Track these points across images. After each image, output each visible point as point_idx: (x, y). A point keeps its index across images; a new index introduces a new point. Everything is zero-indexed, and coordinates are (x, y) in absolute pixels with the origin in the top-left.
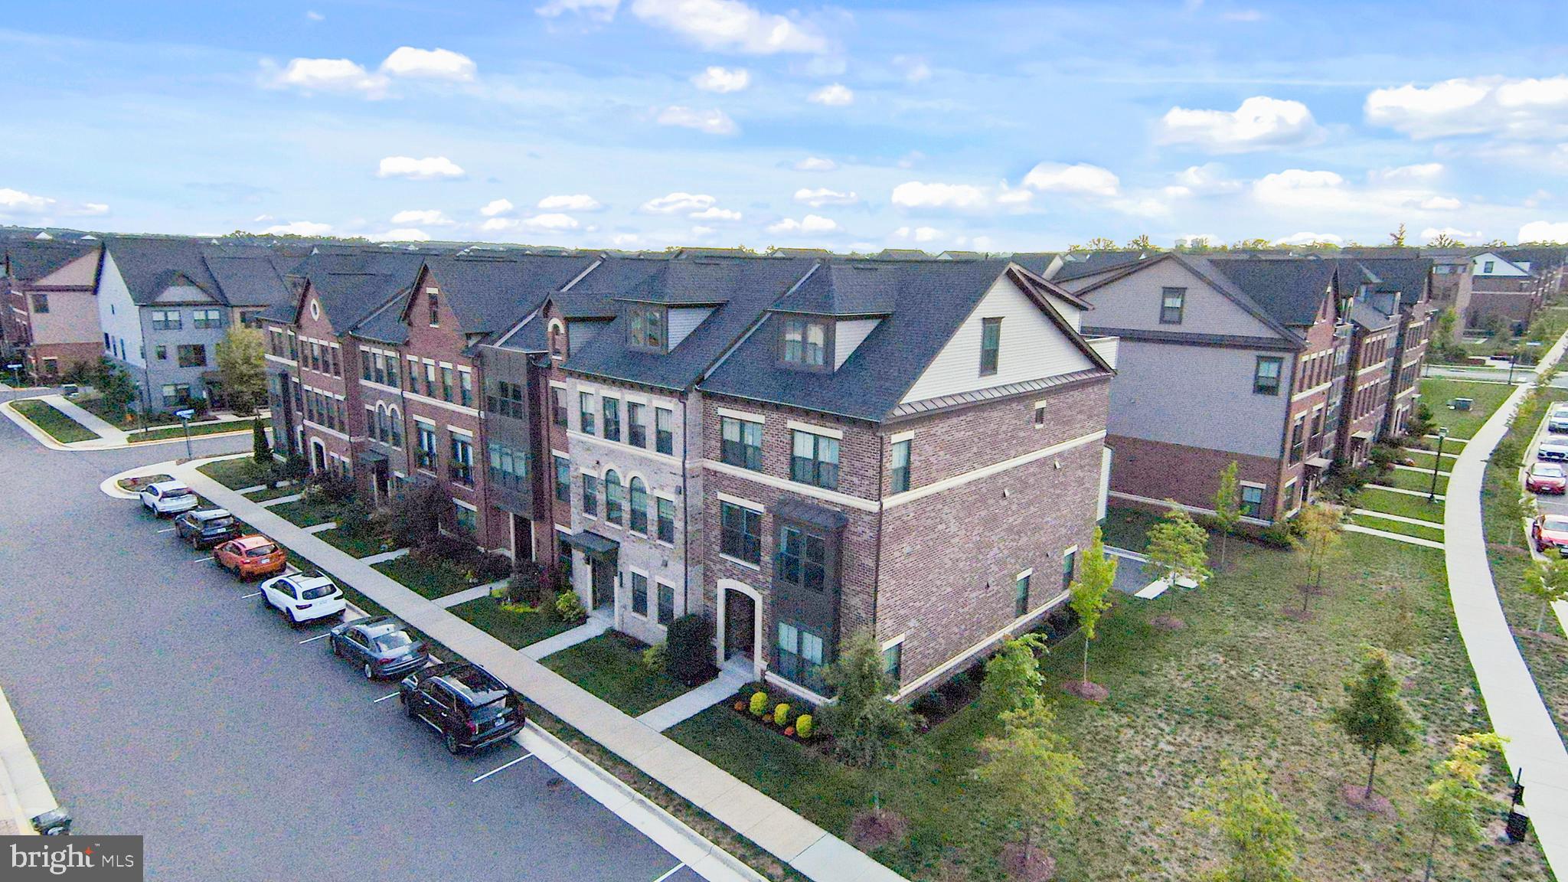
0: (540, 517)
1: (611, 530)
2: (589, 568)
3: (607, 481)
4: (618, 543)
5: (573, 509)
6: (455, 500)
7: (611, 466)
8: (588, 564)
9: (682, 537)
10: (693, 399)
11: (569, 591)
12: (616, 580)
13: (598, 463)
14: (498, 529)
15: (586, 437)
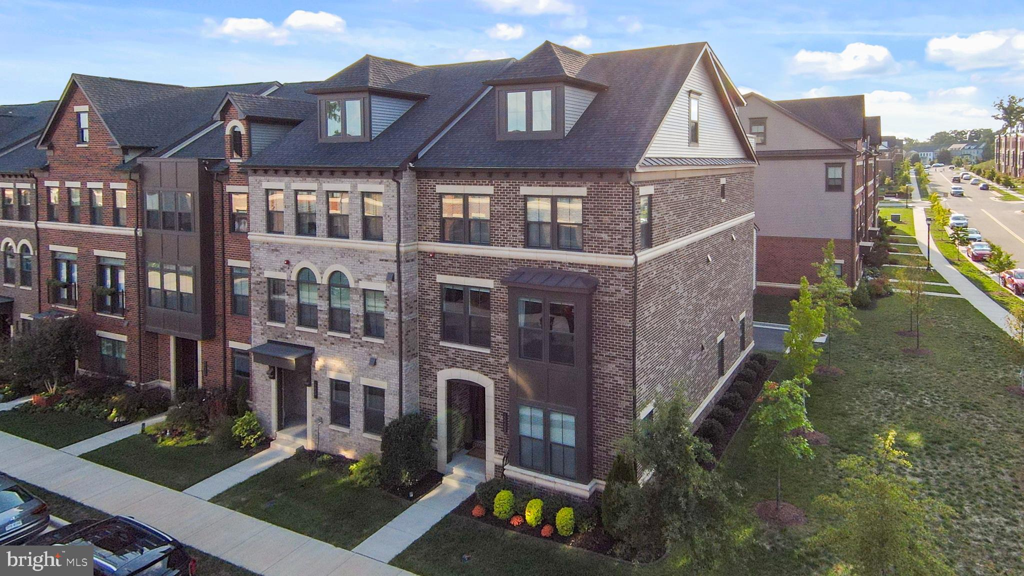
0: (209, 335)
1: (303, 336)
2: (274, 383)
3: (298, 282)
4: (313, 349)
5: (254, 320)
6: (100, 333)
7: (305, 264)
8: (274, 378)
9: (396, 328)
10: (407, 178)
11: (247, 412)
12: (310, 391)
13: (288, 262)
14: (155, 357)
15: (272, 238)
